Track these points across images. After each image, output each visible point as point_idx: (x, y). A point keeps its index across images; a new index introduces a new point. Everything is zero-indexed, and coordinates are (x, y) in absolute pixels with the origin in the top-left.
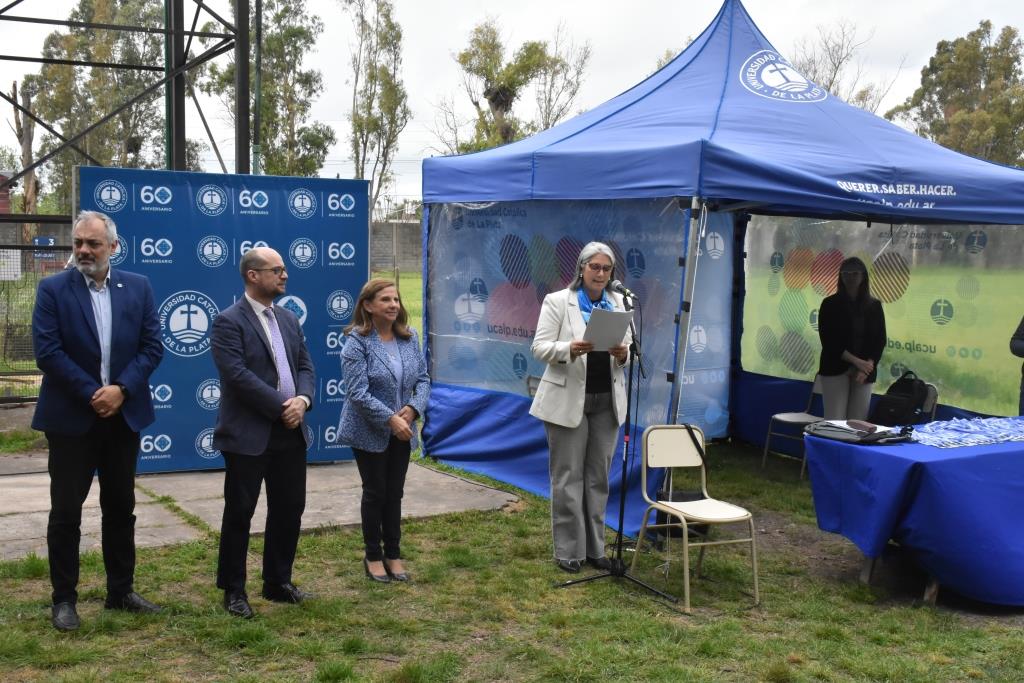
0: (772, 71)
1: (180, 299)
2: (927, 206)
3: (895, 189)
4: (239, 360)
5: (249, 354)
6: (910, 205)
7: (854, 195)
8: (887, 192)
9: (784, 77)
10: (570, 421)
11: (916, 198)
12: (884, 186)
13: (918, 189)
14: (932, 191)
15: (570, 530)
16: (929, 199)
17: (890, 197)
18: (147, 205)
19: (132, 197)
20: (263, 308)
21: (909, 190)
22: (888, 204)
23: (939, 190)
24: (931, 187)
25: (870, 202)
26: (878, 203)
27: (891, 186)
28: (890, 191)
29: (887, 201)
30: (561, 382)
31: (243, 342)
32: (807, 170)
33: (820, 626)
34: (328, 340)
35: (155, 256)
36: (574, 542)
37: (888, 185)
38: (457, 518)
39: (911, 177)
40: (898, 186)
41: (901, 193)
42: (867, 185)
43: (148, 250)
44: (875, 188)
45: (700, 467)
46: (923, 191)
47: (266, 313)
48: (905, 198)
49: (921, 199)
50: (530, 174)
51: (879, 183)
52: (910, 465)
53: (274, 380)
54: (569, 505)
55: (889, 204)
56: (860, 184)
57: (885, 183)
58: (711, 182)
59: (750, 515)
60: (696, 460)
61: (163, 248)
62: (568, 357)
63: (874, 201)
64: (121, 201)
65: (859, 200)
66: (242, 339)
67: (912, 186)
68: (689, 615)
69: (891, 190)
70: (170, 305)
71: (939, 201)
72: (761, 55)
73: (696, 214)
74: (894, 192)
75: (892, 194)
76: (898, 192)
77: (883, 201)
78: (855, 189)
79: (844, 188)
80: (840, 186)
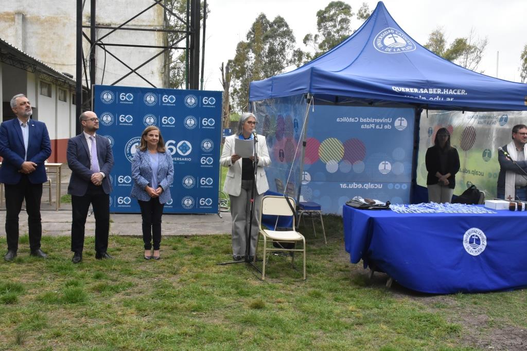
0: (389, 38)
1: (135, 141)
2: (448, 99)
3: (428, 91)
4: (73, 157)
5: (79, 155)
6: (437, 99)
7: (401, 93)
8: (422, 92)
9: (395, 40)
10: (236, 193)
11: (441, 96)
12: (421, 90)
13: (442, 91)
14: (451, 92)
15: (238, 241)
16: (450, 96)
17: (423, 95)
18: (122, 101)
19: (116, 97)
20: (89, 136)
21: (437, 91)
22: (423, 98)
23: (456, 92)
24: (451, 90)
25: (411, 97)
26: (417, 98)
27: (426, 90)
28: (425, 92)
30: (232, 176)
31: (77, 150)
32: (374, 82)
33: (311, 290)
34: (202, 161)
35: (125, 122)
36: (240, 247)
37: (424, 89)
38: (217, 237)
39: (437, 85)
40: (430, 89)
41: (432, 92)
42: (411, 89)
43: (122, 120)
44: (416, 90)
45: (292, 216)
46: (446, 92)
47: (90, 138)
48: (434, 96)
49: (445, 96)
50: (271, 87)
51: (419, 88)
52: (368, 218)
53: (89, 166)
54: (237, 230)
55: (424, 98)
56: (406, 89)
57: (421, 88)
59: (303, 238)
60: (290, 213)
61: (129, 119)
62: (231, 163)
63: (414, 97)
64: (111, 99)
65: (405, 96)
66: (77, 148)
67: (438, 90)
68: (263, 281)
69: (426, 91)
70: (131, 143)
71: (456, 97)
72: (387, 30)
73: (309, 101)
74: (427, 92)
75: (426, 93)
76: (430, 93)
77: (420, 96)
78: (403, 91)
79: (396, 90)
80: (393, 89)
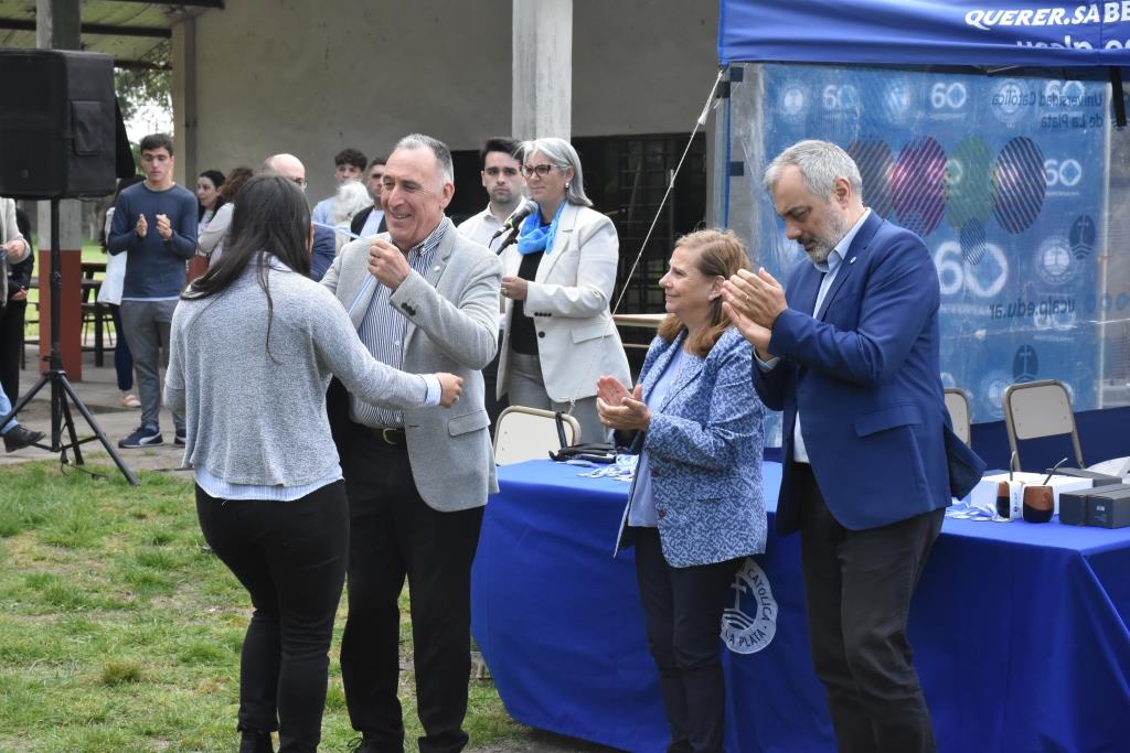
3: (1102, 13)
7: (996, 34)
8: (1079, 20)
12: (1078, 12)
17: (1080, 32)
22: (1078, 45)
25: (1039, 45)
26: (1062, 47)
27: (1093, 8)
28: (1089, 17)
29: (1075, 39)
37: (1088, 8)
40: (1108, 6)
42: (1041, 12)
44: (1056, 16)
51: (1072, 4)
55: (1084, 46)
56: (1024, 13)
57: (1081, 3)
58: (733, 36)
63: (1049, 42)
65: (1020, 44)
69: (1094, 15)
74: (1096, 18)
75: (1091, 23)
76: (1108, 19)
77: (1068, 40)
78: (1004, 22)
79: (976, 23)
80: (969, 21)
